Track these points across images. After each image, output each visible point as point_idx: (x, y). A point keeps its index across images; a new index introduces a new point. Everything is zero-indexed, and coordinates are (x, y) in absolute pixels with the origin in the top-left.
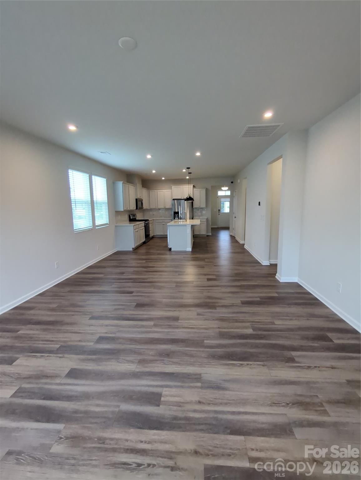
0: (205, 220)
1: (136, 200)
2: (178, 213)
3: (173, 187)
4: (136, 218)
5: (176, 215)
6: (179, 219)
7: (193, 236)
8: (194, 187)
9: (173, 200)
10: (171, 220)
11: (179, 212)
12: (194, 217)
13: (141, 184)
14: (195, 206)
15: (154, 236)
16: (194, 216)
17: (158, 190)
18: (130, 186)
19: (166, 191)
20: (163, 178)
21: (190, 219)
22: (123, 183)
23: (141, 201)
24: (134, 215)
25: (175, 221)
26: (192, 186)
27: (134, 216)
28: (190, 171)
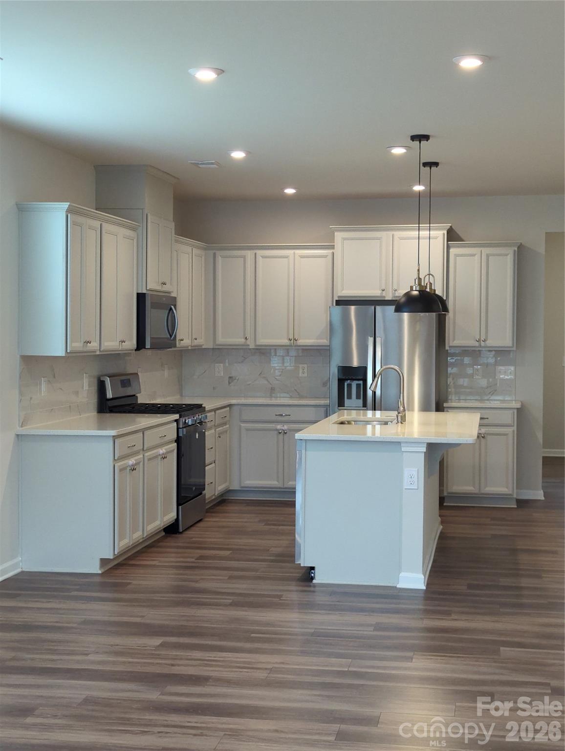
0: (509, 417)
1: (141, 298)
2: (359, 374)
3: (339, 236)
4: (134, 396)
5: (350, 386)
6: (365, 405)
7: (442, 500)
8: (452, 236)
9: (339, 303)
10: (323, 410)
11: (365, 369)
12: (446, 401)
13: (171, 216)
14: (456, 339)
15: (228, 492)
16: (451, 390)
17: (260, 253)
18: (106, 226)
19: (302, 257)
20: (290, 191)
21: (425, 408)
22: (69, 211)
23: (169, 305)
24: (127, 380)
25: (346, 415)
26: (439, 235)
27: (126, 383)
28: (429, 151)
